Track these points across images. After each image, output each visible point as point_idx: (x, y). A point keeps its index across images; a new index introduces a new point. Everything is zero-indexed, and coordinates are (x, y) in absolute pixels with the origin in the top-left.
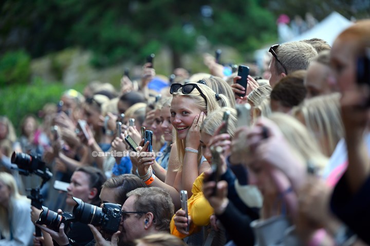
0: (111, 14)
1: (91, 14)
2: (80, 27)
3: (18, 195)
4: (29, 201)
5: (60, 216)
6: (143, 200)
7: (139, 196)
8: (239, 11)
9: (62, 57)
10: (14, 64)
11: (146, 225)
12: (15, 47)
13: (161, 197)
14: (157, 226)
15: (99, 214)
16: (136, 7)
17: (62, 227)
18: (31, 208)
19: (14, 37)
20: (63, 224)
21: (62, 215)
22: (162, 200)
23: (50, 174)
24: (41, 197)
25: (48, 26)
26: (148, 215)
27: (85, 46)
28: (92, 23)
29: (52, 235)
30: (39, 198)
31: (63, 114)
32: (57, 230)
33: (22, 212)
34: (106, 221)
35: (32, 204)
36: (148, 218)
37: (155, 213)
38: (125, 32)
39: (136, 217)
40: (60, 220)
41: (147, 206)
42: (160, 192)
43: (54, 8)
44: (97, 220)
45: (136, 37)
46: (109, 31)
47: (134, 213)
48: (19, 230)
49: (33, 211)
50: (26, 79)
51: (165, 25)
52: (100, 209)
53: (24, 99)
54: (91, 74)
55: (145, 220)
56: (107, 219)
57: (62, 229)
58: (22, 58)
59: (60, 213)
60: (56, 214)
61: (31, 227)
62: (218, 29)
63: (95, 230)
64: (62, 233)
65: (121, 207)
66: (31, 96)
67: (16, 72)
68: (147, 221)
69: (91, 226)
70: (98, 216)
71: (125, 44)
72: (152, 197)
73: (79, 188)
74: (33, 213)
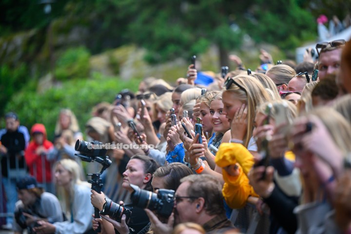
0: (164, 14)
1: (145, 14)
2: (135, 26)
3: (79, 181)
4: (90, 185)
5: (122, 207)
6: (196, 186)
7: (192, 183)
8: (281, 11)
9: (119, 54)
10: (74, 60)
11: (198, 209)
12: (76, 44)
13: (212, 184)
14: (207, 210)
15: (154, 199)
16: (186, 7)
17: (124, 218)
18: (91, 191)
19: (74, 35)
20: (124, 215)
21: (123, 206)
22: (212, 186)
23: (110, 161)
24: (101, 181)
25: (106, 25)
26: (200, 200)
27: (140, 43)
28: (146, 22)
29: (114, 225)
30: (99, 183)
31: (121, 107)
32: (119, 220)
33: (82, 196)
34: (161, 206)
35: (92, 188)
36: (200, 203)
37: (206, 198)
38: (177, 30)
39: (189, 201)
40: (122, 211)
41: (198, 192)
42: (211, 179)
43: (112, 8)
44: (153, 205)
45: (187, 36)
46: (162, 29)
47: (187, 198)
48: (80, 212)
49: (93, 194)
50: (85, 74)
51: (214, 25)
52: (155, 195)
53: (84, 92)
54: (146, 69)
55: (196, 204)
56: (162, 204)
57: (123, 220)
58: (82, 54)
59: (121, 205)
60: (118, 205)
61: (91, 210)
62: (263, 28)
63: (151, 214)
64: (123, 224)
65: (174, 193)
66: (91, 89)
67: (76, 68)
68: (199, 205)
69: (147, 210)
70: (153, 202)
71: (177, 42)
72: (204, 184)
73: (135, 173)
74: (93, 196)
